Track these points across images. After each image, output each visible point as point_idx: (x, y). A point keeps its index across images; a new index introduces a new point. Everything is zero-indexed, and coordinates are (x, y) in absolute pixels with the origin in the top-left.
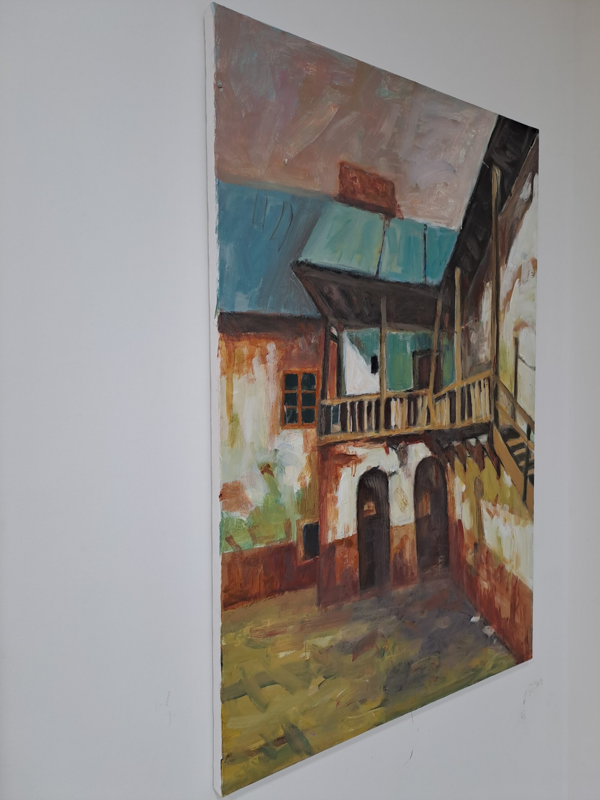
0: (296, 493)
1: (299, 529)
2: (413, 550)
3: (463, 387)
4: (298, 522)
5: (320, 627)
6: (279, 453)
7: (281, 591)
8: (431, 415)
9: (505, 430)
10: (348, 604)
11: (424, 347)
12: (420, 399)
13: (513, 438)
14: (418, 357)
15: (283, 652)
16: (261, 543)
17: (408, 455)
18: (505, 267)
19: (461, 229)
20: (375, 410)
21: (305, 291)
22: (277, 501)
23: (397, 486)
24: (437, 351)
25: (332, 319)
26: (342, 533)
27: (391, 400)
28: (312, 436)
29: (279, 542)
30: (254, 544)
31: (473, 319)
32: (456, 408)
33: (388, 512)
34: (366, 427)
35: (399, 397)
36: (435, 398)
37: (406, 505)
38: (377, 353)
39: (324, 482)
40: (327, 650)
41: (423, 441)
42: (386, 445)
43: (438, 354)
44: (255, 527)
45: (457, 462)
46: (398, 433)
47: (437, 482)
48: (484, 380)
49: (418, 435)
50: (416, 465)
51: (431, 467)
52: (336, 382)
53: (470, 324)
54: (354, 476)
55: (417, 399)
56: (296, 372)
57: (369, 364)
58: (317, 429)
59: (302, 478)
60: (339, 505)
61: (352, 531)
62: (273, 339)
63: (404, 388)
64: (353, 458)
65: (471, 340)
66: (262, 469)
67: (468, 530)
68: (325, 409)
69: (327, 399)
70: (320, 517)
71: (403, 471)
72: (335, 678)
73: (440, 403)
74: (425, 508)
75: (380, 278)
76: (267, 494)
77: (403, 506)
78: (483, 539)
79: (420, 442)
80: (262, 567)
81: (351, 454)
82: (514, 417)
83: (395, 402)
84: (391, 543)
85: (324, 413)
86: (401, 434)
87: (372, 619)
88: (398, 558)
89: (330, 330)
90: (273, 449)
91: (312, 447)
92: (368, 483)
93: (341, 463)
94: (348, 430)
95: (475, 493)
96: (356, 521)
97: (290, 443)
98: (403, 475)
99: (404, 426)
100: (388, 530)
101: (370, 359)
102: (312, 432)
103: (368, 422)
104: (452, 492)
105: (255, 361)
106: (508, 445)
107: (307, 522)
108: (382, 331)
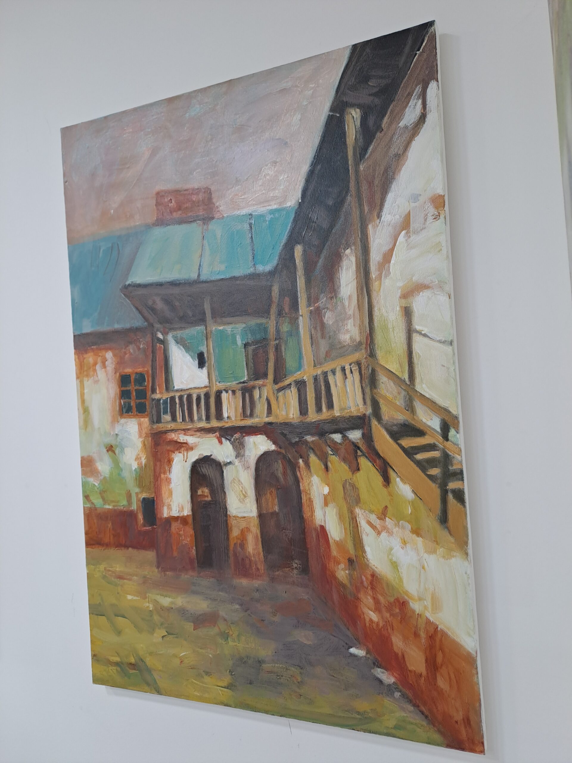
0: (134, 470)
1: (138, 500)
2: (256, 544)
3: (317, 375)
4: (137, 494)
5: (160, 587)
6: (119, 437)
7: (127, 547)
8: (272, 407)
9: (396, 425)
10: (186, 576)
11: (258, 337)
12: (257, 390)
13: (411, 436)
14: (251, 348)
15: (130, 596)
16: (109, 504)
17: (246, 447)
18: (378, 223)
19: (300, 201)
20: (205, 402)
21: (133, 307)
22: (119, 475)
23: (234, 476)
24: (276, 339)
25: (157, 326)
26: (176, 511)
27: (222, 392)
28: (145, 424)
29: (122, 507)
30: (104, 504)
31: (327, 297)
32: (308, 399)
33: (224, 501)
34: (196, 417)
35: (231, 389)
36: (277, 388)
37: (246, 497)
38: (204, 349)
39: (158, 463)
40: (168, 610)
41: (264, 434)
42: (218, 436)
43: (277, 342)
44: (104, 492)
45: (313, 459)
46: (232, 425)
47: (285, 479)
48: (350, 365)
49: (257, 427)
50: (256, 458)
51: (277, 461)
52: (164, 379)
53: (322, 303)
54: (186, 461)
55: (253, 390)
56: (129, 372)
57: (196, 360)
58: (150, 420)
59: (138, 459)
60: (172, 485)
61: (187, 511)
62: (110, 349)
63: (235, 380)
64: (184, 445)
65: (325, 320)
66: (107, 449)
67: (337, 541)
68: (155, 402)
69: (156, 393)
70: (155, 493)
71: (240, 462)
72: (177, 637)
73: (284, 394)
74: (270, 504)
75: (201, 280)
76: (111, 468)
77: (242, 497)
78: (364, 557)
79: (260, 434)
80: (111, 524)
81: (182, 441)
82: (410, 408)
83: (226, 394)
84: (229, 531)
85: (154, 406)
86: (235, 425)
87: (212, 598)
88: (239, 549)
89: (156, 334)
90: (114, 434)
91: (146, 433)
92: (201, 469)
93: (172, 449)
94: (178, 420)
95: (345, 499)
96: (190, 503)
97: (127, 430)
98: (240, 466)
99: (239, 418)
100: (225, 518)
101: (197, 355)
102: (145, 421)
103: (197, 414)
104: (308, 492)
105: (98, 367)
106: (402, 445)
107: (144, 495)
108: (208, 328)
